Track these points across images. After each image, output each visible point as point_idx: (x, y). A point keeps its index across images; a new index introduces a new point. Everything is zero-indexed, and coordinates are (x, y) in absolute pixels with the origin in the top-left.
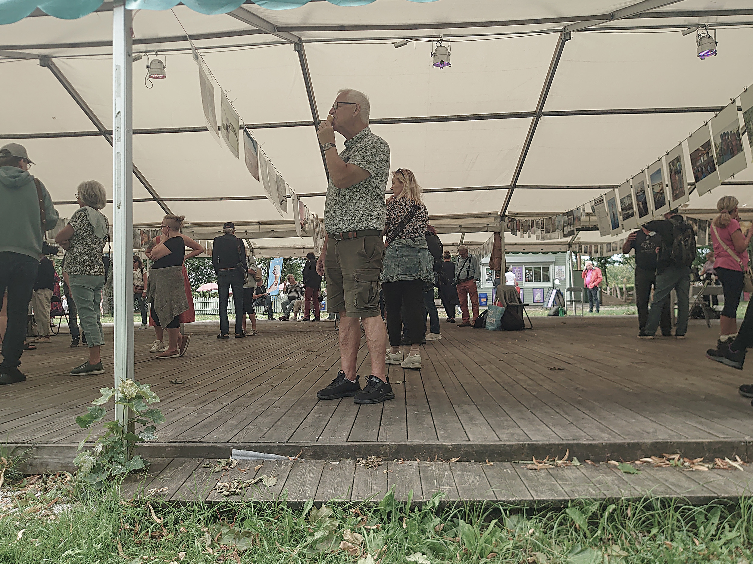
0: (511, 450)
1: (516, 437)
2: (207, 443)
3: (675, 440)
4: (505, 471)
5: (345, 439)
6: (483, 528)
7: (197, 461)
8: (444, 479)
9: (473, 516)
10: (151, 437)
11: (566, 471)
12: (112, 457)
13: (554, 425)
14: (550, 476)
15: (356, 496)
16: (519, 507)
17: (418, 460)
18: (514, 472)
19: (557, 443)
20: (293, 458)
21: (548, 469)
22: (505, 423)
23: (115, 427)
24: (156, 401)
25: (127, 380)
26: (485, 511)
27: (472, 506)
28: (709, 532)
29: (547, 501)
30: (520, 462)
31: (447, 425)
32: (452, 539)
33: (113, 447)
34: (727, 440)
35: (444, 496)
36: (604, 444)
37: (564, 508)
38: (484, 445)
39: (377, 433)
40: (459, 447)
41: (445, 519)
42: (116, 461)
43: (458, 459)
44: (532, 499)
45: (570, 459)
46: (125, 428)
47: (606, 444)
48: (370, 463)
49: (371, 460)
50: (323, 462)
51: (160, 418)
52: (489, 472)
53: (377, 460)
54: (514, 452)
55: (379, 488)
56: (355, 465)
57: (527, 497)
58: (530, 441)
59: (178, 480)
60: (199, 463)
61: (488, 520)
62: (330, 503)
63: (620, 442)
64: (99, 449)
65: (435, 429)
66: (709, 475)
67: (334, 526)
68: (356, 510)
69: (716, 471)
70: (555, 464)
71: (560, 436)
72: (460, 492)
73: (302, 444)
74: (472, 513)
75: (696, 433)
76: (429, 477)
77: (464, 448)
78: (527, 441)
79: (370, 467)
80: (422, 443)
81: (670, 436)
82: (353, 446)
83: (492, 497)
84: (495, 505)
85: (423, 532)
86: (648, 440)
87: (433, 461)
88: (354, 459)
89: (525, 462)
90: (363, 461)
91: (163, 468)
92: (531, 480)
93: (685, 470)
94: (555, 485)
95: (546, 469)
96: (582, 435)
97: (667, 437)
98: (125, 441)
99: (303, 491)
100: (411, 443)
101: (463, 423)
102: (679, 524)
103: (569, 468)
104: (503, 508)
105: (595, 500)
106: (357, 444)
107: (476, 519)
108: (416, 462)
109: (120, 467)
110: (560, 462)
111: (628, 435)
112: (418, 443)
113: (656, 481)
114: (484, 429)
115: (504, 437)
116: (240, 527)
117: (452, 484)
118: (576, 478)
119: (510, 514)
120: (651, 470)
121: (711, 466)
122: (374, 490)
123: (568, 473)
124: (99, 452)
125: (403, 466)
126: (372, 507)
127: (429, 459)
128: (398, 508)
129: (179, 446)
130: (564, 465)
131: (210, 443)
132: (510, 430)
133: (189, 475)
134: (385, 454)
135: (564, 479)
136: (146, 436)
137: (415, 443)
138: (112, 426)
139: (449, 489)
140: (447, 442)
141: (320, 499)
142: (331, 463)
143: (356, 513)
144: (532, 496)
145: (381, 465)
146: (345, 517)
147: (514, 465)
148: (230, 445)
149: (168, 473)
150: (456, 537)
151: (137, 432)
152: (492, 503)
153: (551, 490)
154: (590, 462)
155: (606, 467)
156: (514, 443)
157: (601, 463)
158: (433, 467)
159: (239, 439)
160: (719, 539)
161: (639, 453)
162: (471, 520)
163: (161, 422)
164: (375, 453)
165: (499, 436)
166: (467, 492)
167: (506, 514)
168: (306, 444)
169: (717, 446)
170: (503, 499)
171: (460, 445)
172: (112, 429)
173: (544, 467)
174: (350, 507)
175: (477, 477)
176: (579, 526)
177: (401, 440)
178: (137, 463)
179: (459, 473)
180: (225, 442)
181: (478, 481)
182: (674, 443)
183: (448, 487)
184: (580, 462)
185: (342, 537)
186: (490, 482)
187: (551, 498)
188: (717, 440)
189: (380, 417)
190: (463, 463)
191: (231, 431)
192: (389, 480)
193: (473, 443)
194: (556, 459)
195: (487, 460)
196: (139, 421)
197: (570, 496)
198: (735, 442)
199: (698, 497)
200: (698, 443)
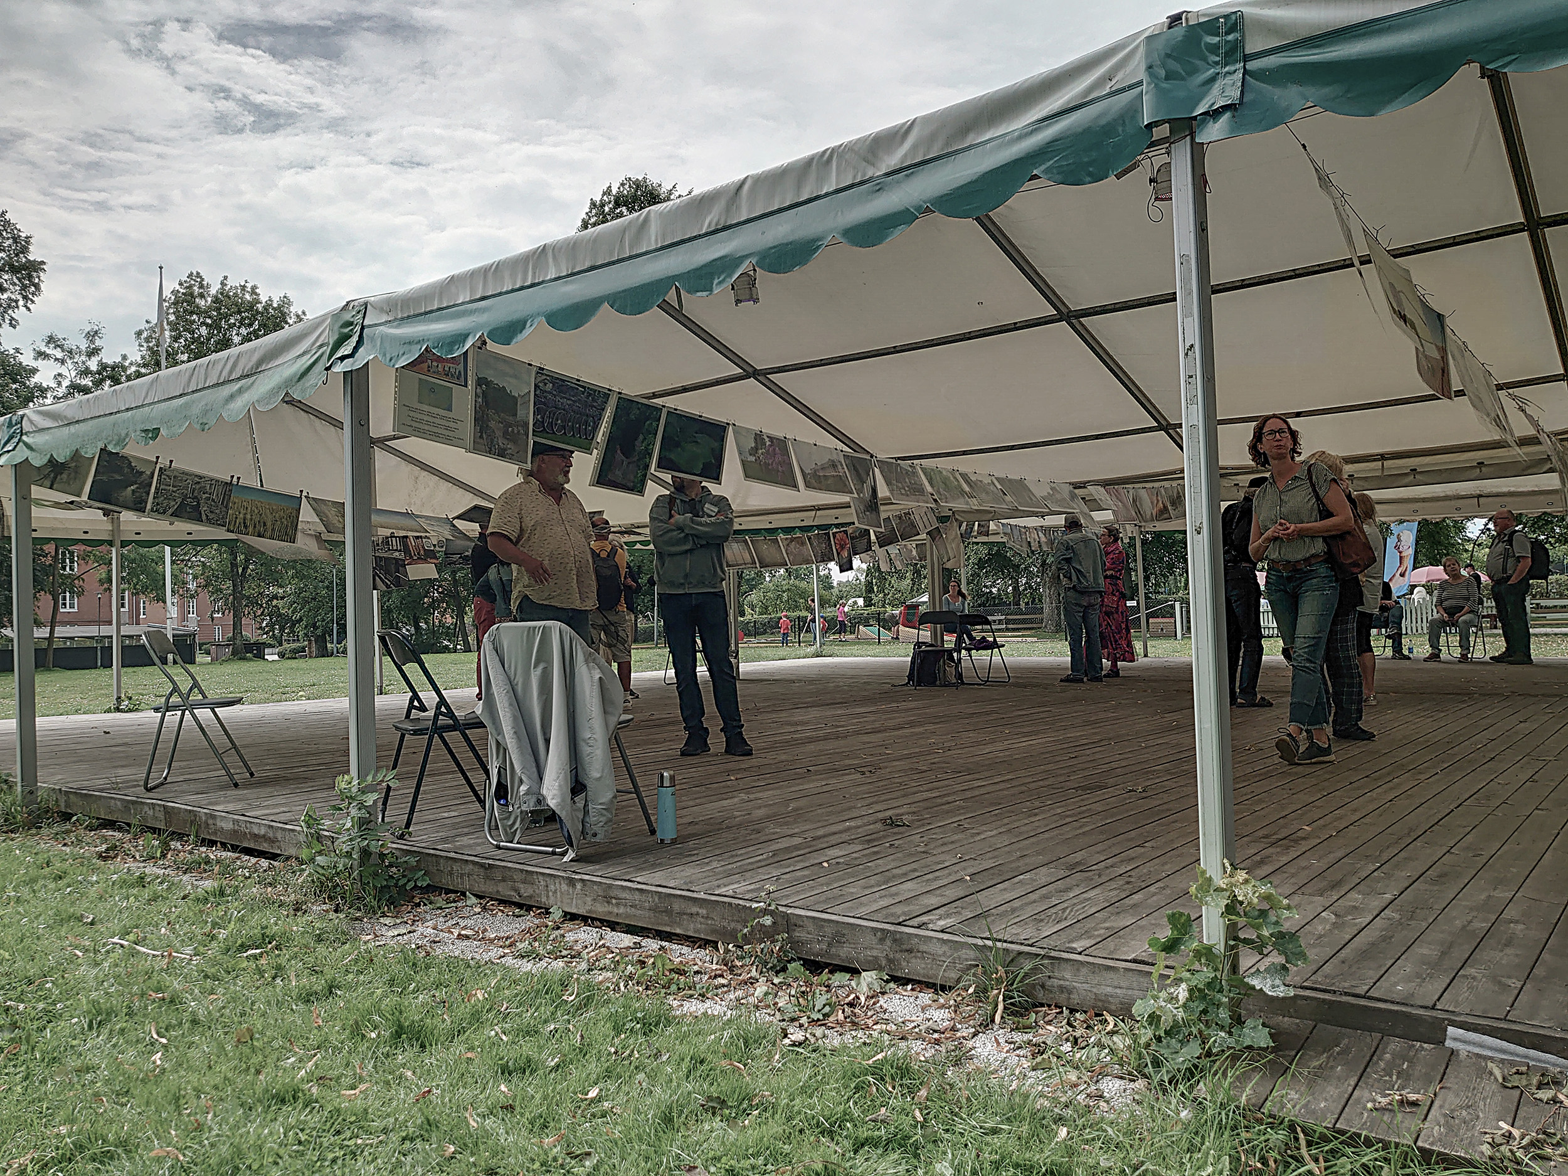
2: (1386, 1001)
7: (1368, 1039)
10: (1279, 986)
12: (1205, 1011)
23: (1206, 953)
24: (1290, 915)
42: (1214, 1021)
51: (1297, 955)
59: (1339, 1079)
60: (1375, 1044)
64: (1181, 993)
91: (1299, 1044)
109: (1223, 1034)
124: (1182, 999)
129: (1324, 1000)
131: (1392, 1002)
133: (1361, 1071)
136: (1269, 982)
148: (1438, 1014)
149: (1313, 1058)
159: (1456, 1003)
178: (1256, 1034)
180: (1426, 1007)
191: (1431, 976)
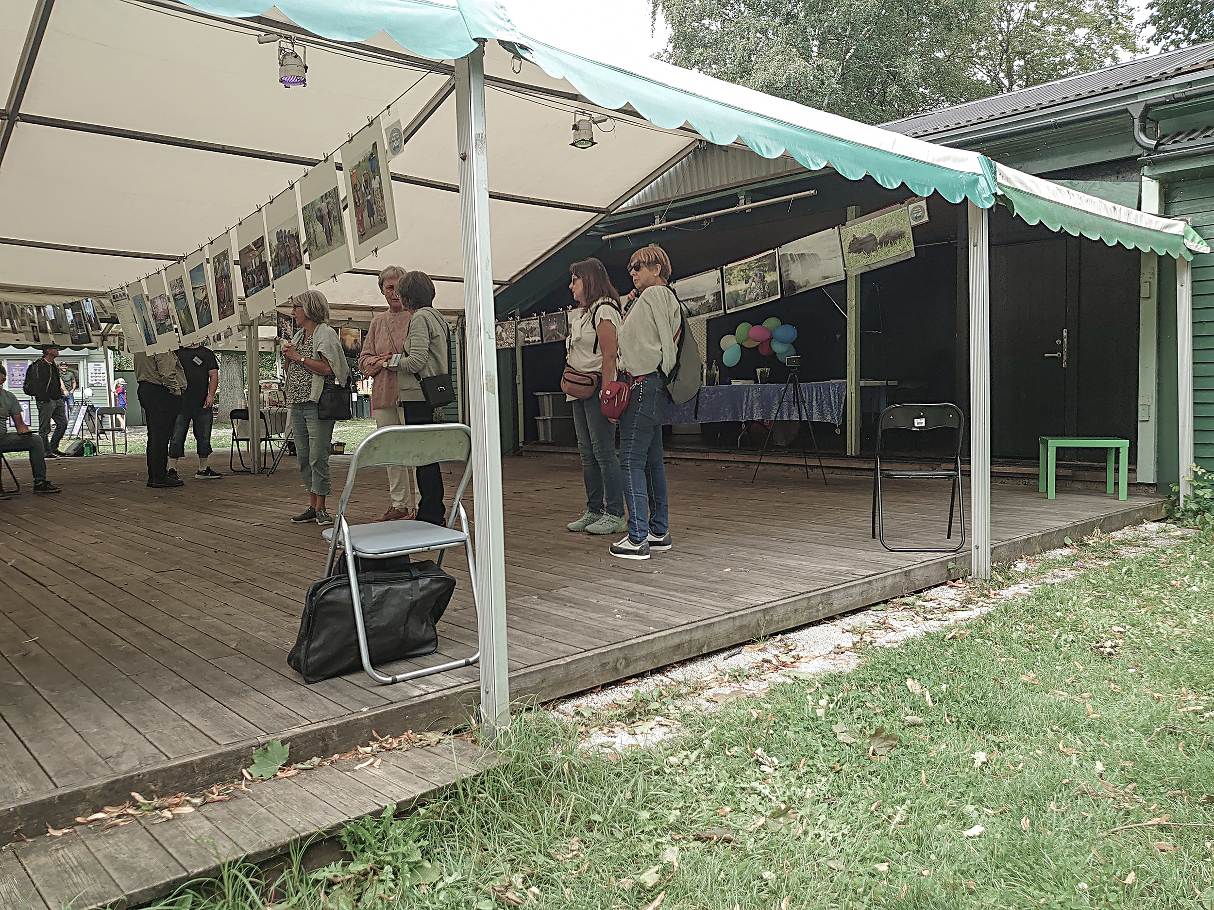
3: (147, 770)
34: (229, 748)
47: (17, 808)
63: (47, 796)
66: (194, 819)
69: (204, 810)
81: (143, 760)
93: (156, 821)
97: (137, 765)
113: (94, 867)
120: (98, 837)
121: (200, 800)
155: (10, 856)
157: (4, 847)
161: (82, 807)
169: (215, 763)
182: (145, 775)
188: (217, 750)
198: (242, 749)
199: (154, 888)
200: (184, 766)
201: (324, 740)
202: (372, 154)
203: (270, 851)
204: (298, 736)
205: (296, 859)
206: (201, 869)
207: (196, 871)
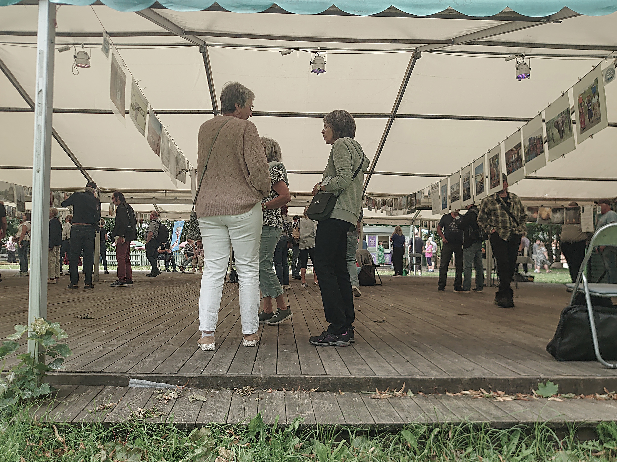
0: (359, 383)
1: (363, 372)
2: (109, 373)
3: (487, 377)
4: (354, 399)
5: (225, 372)
6: (334, 446)
7: (98, 389)
8: (305, 406)
9: (326, 437)
10: (59, 367)
11: (402, 400)
12: (23, 384)
13: (394, 363)
14: (389, 404)
15: (231, 419)
16: (363, 429)
17: (284, 389)
18: (361, 400)
19: (396, 377)
20: (181, 387)
21: (388, 399)
22: (356, 360)
23: (28, 358)
24: (64, 337)
25: (39, 319)
26: (336, 432)
27: (326, 428)
28: (510, 450)
29: (386, 425)
30: (366, 392)
31: (310, 362)
32: (308, 455)
33: (25, 376)
34: (526, 377)
35: (303, 420)
36: (433, 379)
37: (399, 430)
38: (338, 378)
39: (252, 367)
40: (318, 379)
41: (304, 439)
42: (27, 388)
43: (317, 389)
44: (374, 423)
45: (406, 391)
46: (36, 359)
47: (434, 379)
48: (244, 392)
49: (246, 390)
50: (206, 390)
51: (67, 352)
52: (341, 400)
53: (251, 390)
54: (361, 384)
55: (250, 413)
56: (232, 393)
57: (370, 421)
58: (374, 376)
59: (81, 404)
60: (100, 389)
61: (338, 440)
62: (209, 425)
63: (445, 377)
64: (11, 377)
65: (300, 364)
66: (512, 404)
67: (211, 444)
68: (230, 431)
69: (517, 401)
70: (394, 394)
71: (399, 372)
72: (316, 417)
73: (189, 375)
74: (326, 434)
75: (504, 372)
76: (292, 404)
77: (322, 380)
78: (372, 376)
79: (244, 395)
80: (288, 376)
81: (484, 373)
82: (231, 378)
83: (342, 422)
84: (344, 428)
85: (285, 449)
86: (467, 377)
87: (296, 390)
88: (232, 388)
89: (370, 392)
90: (239, 390)
91: (68, 394)
92: (374, 407)
93: (494, 400)
94: (392, 412)
95: (387, 398)
96: (416, 371)
97: (482, 374)
98: (35, 371)
99: (187, 414)
100: (279, 376)
101: (322, 360)
102: (488, 444)
103: (405, 398)
104: (351, 430)
105: (424, 424)
106: (234, 376)
107: (328, 439)
108: (283, 392)
109: (30, 392)
110: (398, 393)
111: (451, 372)
112: (285, 376)
113: (472, 409)
114: (339, 365)
115: (354, 372)
116: (132, 445)
117: (310, 410)
118: (409, 407)
119: (356, 436)
120: (469, 400)
121: (513, 397)
122: (246, 414)
123: (404, 402)
124: (11, 380)
125: (272, 395)
126: (244, 429)
127: (293, 389)
128: (265, 430)
129: (83, 376)
130: (401, 395)
132: (360, 366)
133: (91, 400)
134: (257, 385)
135: (400, 407)
136: (55, 366)
137: (282, 376)
138: (24, 358)
139: (308, 414)
140: (308, 375)
141: (201, 421)
142: (212, 391)
143: (231, 433)
144: (374, 421)
145: (254, 394)
146: (221, 437)
147: (362, 395)
148: (127, 375)
149: (72, 399)
150: (312, 453)
151: (47, 363)
152: (342, 426)
153: (390, 415)
154: (421, 394)
155: (433, 397)
156: (362, 377)
157: (430, 394)
158: (296, 396)
159: (136, 370)
160: (518, 455)
161: (460, 386)
162: (325, 439)
163: (68, 355)
164: (249, 383)
165: (350, 371)
166: (322, 417)
167: (353, 435)
168: (192, 376)
169: (519, 382)
170: (351, 423)
171: (319, 377)
172: (25, 361)
173: (385, 397)
174: (226, 429)
175: (331, 405)
176: (411, 445)
177: (270, 373)
178: (45, 389)
179: (317, 401)
180: (123, 373)
181: (331, 408)
182: (487, 379)
183: (307, 413)
184: (413, 393)
185: (218, 453)
186: (342, 408)
187: (389, 422)
188: (520, 377)
189: (255, 354)
190: (320, 392)
191: (130, 363)
192: (259, 406)
193: (329, 376)
194: (395, 390)
195: (340, 390)
196: (49, 353)
197: (404, 420)
198: (532, 379)
199: (503, 423)
200: (505, 380)
201: (575, 386)
202: (594, 85)
203: (559, 423)
204: (562, 380)
205: (572, 433)
206: (524, 421)
207: (522, 421)
